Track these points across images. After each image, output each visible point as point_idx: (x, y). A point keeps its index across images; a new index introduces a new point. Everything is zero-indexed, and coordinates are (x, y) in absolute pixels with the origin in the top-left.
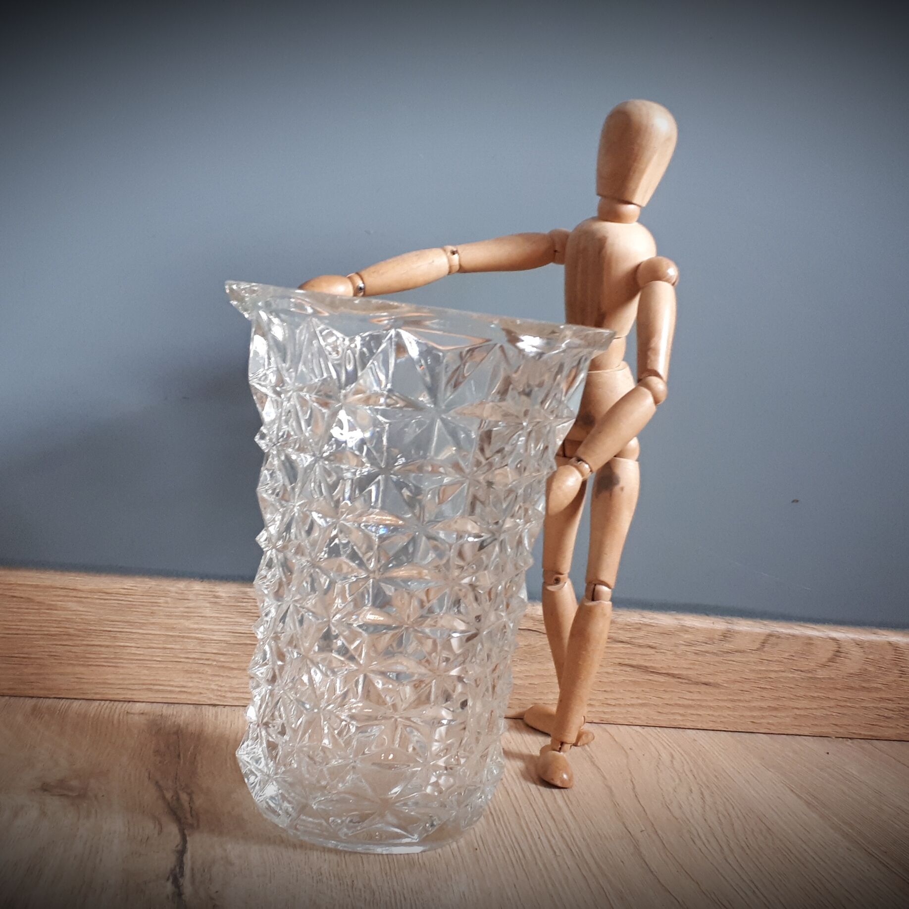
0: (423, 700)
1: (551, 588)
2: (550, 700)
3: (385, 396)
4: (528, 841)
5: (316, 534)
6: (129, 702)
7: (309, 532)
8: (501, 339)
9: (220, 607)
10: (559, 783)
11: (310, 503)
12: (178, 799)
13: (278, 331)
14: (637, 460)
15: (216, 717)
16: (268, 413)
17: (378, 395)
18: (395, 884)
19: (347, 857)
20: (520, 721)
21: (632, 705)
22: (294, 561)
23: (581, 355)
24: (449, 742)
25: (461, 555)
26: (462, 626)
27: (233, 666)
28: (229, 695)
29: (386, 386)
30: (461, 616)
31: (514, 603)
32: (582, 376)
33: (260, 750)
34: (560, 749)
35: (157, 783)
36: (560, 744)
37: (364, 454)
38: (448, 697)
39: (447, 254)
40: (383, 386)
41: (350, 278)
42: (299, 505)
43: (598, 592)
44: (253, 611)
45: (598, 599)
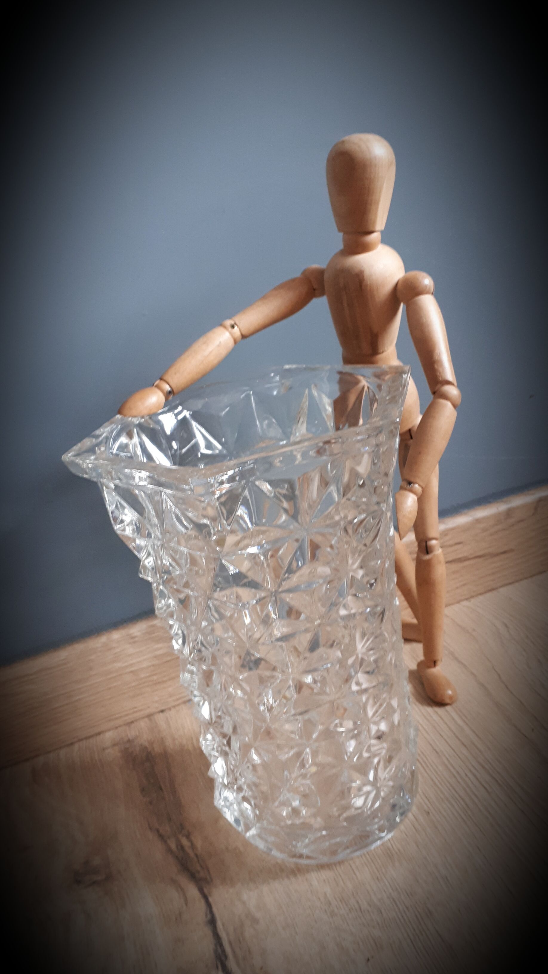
6: (100, 734)
9: (139, 643)
12: (182, 848)
15: (169, 724)
19: (338, 868)
27: (165, 679)
28: (170, 699)
34: (434, 665)
35: (158, 831)
36: (434, 662)
39: (228, 330)
41: (157, 386)
43: (430, 546)
45: (431, 552)
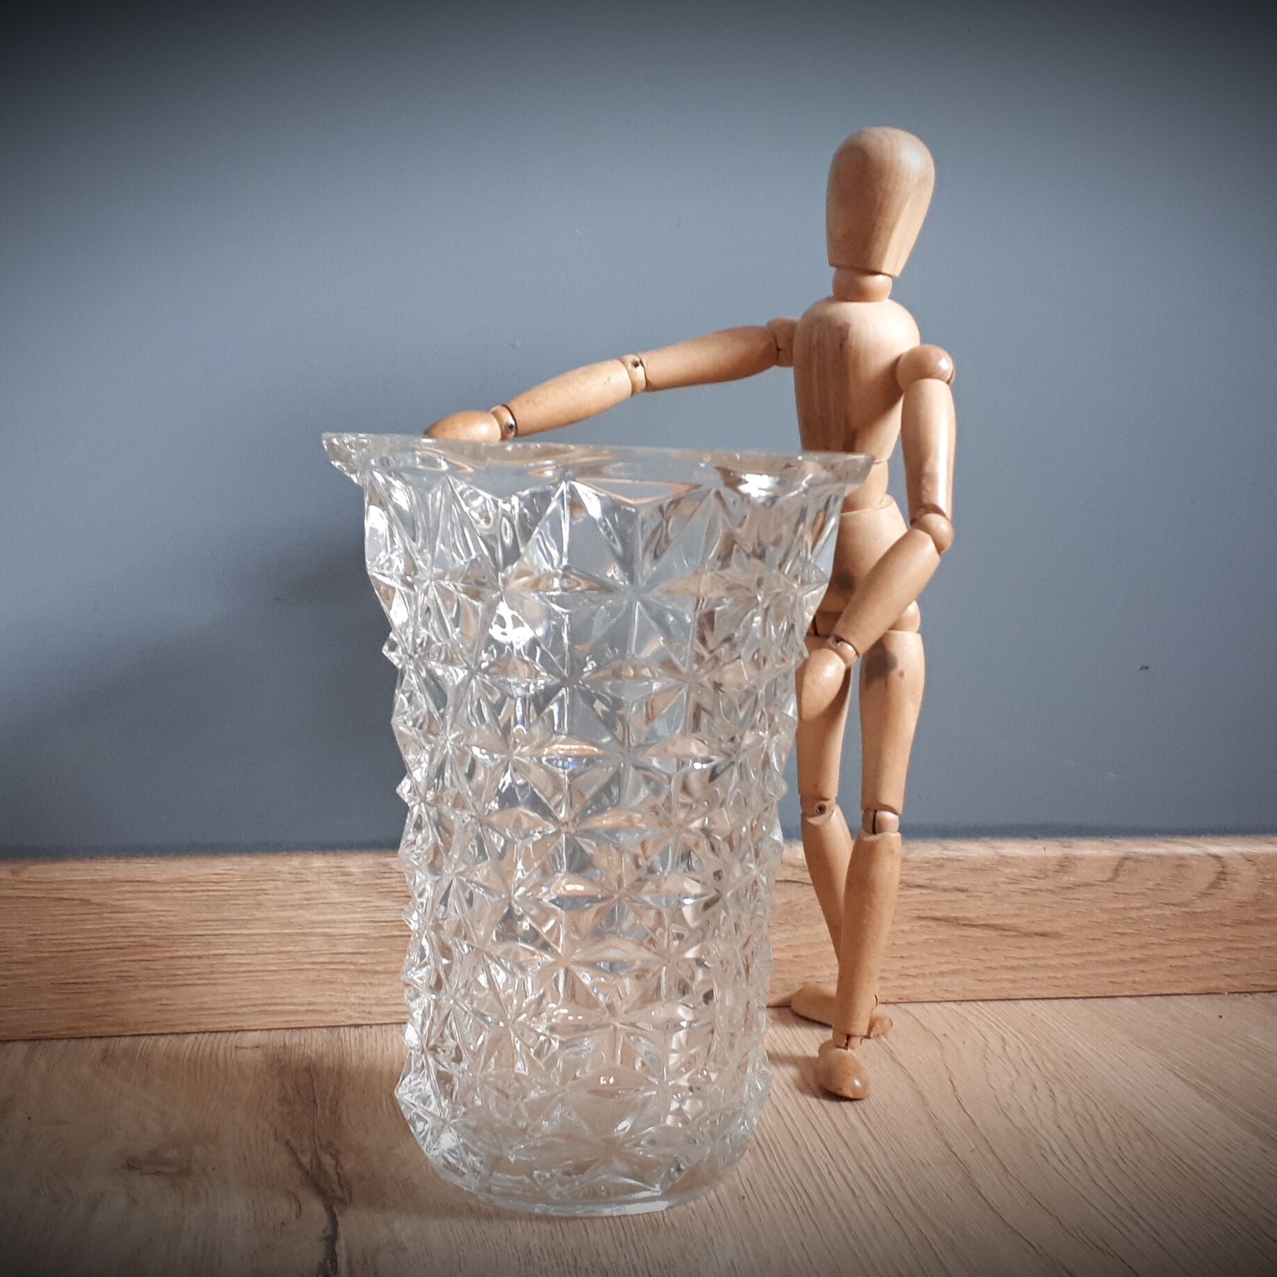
0: (650, 997)
1: (813, 821)
2: (827, 977)
3: (560, 577)
4: (813, 1179)
5: (480, 776)
6: (237, 1031)
7: (470, 775)
8: (714, 481)
9: (353, 888)
10: (850, 1095)
11: (468, 734)
12: (320, 1165)
13: (401, 496)
14: (919, 632)
15: (361, 1042)
16: (398, 613)
17: (550, 576)
18: (634, 1255)
19: (563, 1225)
20: (787, 1010)
21: (942, 974)
22: (452, 818)
23: (827, 495)
24: (692, 1052)
25: (685, 788)
26: (696, 889)
28: (375, 1009)
29: (561, 561)
30: (693, 875)
31: (765, 848)
32: (833, 522)
33: (427, 1085)
34: (847, 1044)
35: (288, 1143)
36: (847, 1038)
37: (537, 658)
38: (684, 989)
39: (625, 366)
40: (555, 563)
41: (495, 414)
42: (453, 740)
43: (880, 821)
44: (399, 889)
45: (881, 831)
